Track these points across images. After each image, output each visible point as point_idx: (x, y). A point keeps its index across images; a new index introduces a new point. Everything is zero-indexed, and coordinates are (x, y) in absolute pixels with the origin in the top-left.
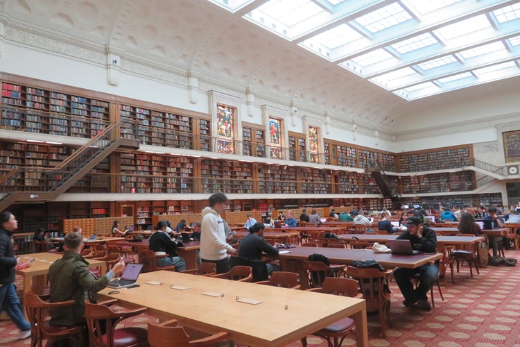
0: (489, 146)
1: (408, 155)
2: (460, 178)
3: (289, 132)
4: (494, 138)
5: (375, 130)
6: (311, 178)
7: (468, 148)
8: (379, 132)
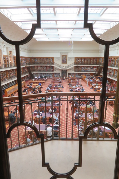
0: (58, 58)
1: (34, 58)
2: (50, 67)
3: (3, 55)
4: (59, 56)
5: (26, 49)
6: (10, 72)
7: (52, 58)
8: (27, 50)
